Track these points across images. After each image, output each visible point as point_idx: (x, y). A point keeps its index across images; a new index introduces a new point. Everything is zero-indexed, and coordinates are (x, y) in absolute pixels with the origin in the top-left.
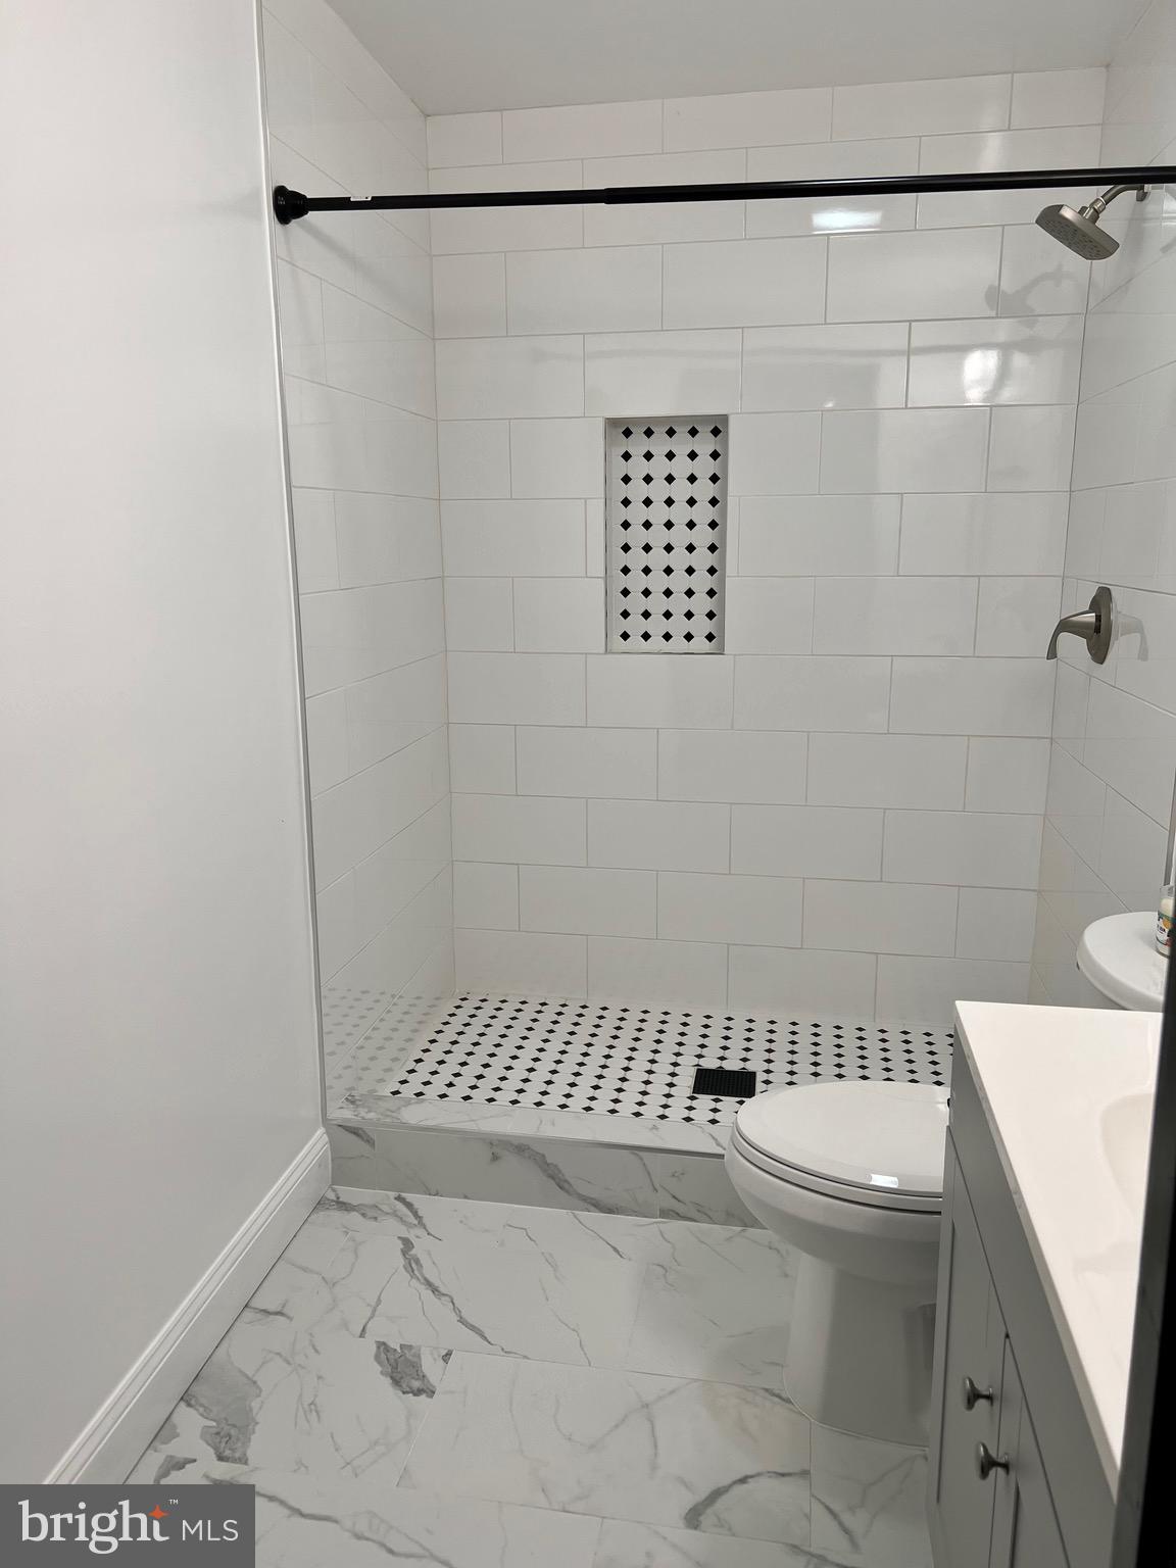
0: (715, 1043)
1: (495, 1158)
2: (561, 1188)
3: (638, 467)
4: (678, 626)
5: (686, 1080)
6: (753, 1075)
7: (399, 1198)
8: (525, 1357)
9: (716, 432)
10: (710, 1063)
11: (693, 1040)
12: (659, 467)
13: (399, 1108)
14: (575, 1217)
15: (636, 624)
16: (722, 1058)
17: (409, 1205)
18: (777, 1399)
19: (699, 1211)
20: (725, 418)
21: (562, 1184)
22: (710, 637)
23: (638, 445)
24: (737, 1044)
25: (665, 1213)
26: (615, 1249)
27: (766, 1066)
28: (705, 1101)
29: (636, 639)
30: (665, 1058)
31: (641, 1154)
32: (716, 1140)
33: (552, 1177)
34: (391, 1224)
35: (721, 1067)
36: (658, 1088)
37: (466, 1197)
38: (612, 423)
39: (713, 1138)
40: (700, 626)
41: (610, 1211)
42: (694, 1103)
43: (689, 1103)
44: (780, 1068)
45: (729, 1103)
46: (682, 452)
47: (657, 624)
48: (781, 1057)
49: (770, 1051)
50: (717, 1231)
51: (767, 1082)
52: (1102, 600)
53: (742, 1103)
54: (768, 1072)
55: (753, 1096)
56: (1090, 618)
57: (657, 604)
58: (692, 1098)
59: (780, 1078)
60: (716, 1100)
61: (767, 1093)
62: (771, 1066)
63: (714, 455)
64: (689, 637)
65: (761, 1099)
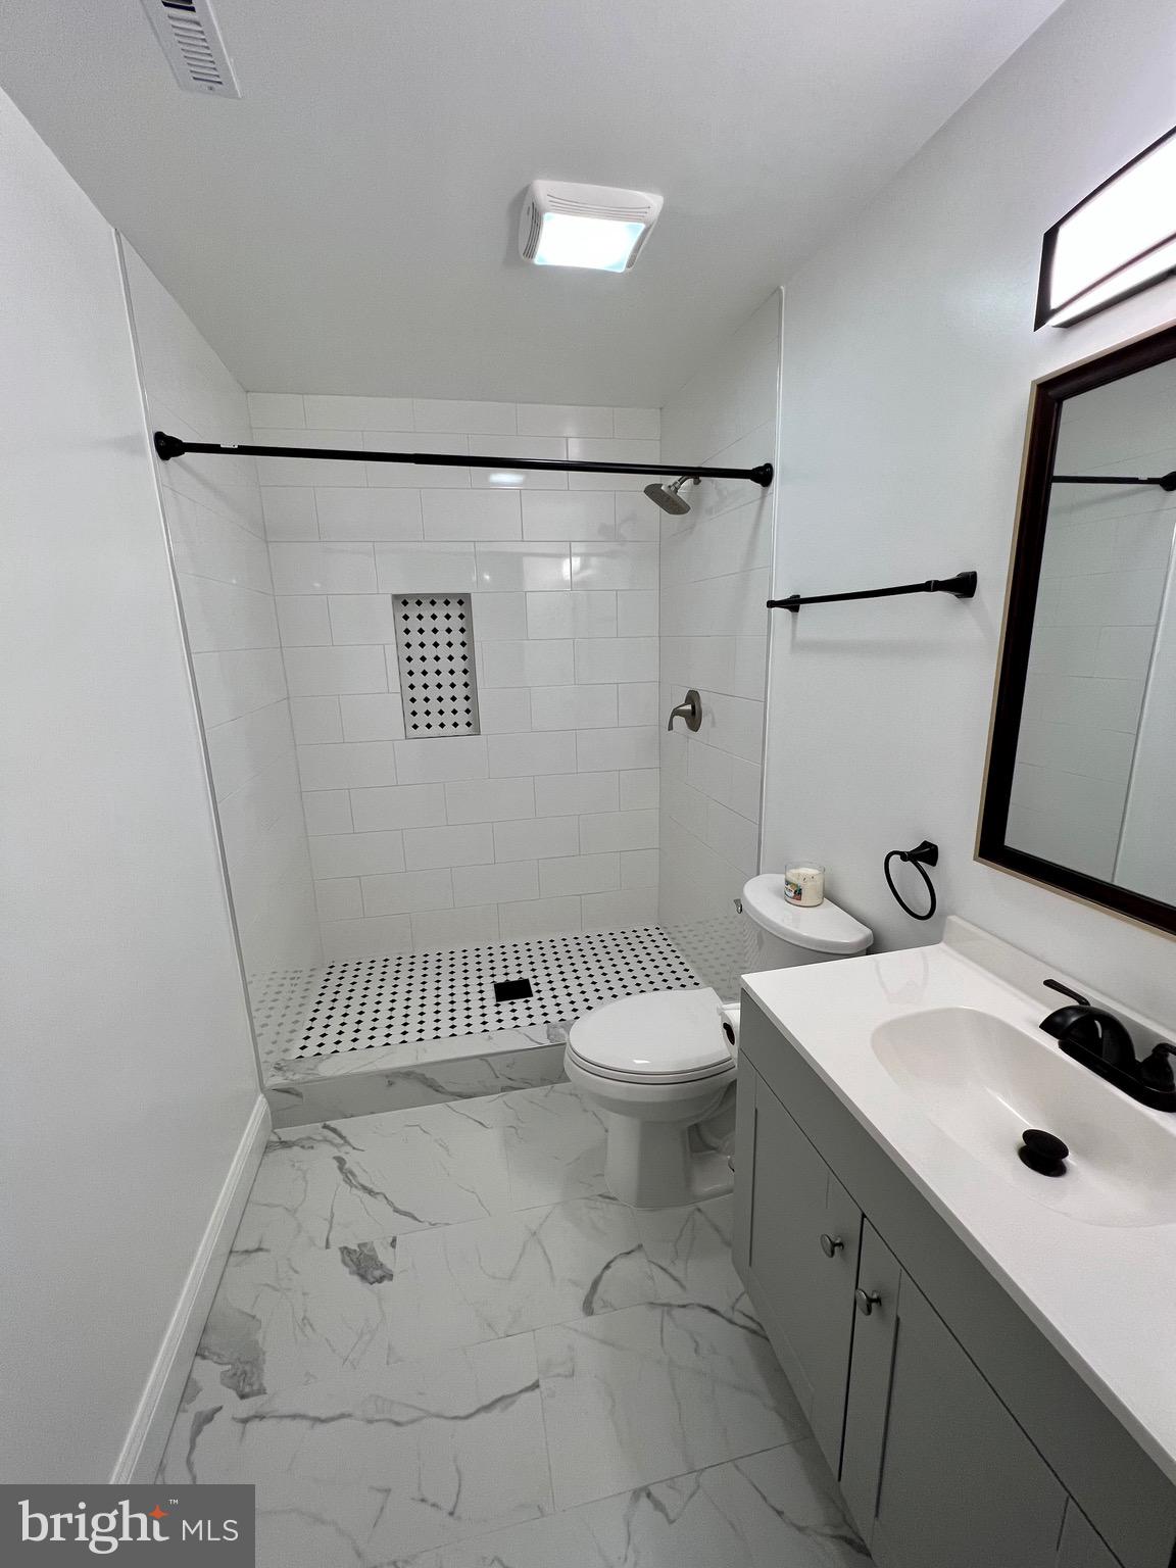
0: (499, 964)
1: (391, 1084)
2: (437, 1091)
3: (414, 624)
4: (448, 718)
5: (490, 994)
6: (527, 981)
7: (325, 1127)
8: (447, 1224)
9: (461, 603)
10: (501, 979)
11: (486, 966)
12: (427, 624)
13: (316, 1066)
14: (448, 1106)
15: (421, 719)
16: (506, 974)
17: (334, 1130)
18: (607, 1200)
19: (525, 1082)
20: (468, 596)
21: (437, 1089)
22: (469, 724)
23: (413, 611)
24: (512, 963)
25: (504, 1089)
26: (480, 1124)
27: (533, 974)
28: (505, 1005)
29: (422, 729)
30: (473, 981)
31: (489, 1059)
32: (529, 1036)
33: (430, 1086)
34: (326, 1148)
35: (507, 980)
36: (475, 1004)
37: (372, 1113)
38: (395, 597)
40: (462, 718)
41: (470, 1097)
42: (500, 1009)
43: (496, 1009)
44: (541, 972)
45: (519, 1003)
46: (441, 615)
47: (435, 719)
48: (539, 966)
49: (532, 963)
50: (538, 1092)
51: (537, 984)
52: (693, 697)
53: (527, 1001)
54: (535, 977)
55: (532, 996)
56: (689, 707)
57: (434, 706)
58: (497, 1005)
59: (543, 980)
60: (512, 1003)
61: (539, 991)
62: (536, 973)
63: (461, 616)
64: (456, 725)
65: (536, 996)
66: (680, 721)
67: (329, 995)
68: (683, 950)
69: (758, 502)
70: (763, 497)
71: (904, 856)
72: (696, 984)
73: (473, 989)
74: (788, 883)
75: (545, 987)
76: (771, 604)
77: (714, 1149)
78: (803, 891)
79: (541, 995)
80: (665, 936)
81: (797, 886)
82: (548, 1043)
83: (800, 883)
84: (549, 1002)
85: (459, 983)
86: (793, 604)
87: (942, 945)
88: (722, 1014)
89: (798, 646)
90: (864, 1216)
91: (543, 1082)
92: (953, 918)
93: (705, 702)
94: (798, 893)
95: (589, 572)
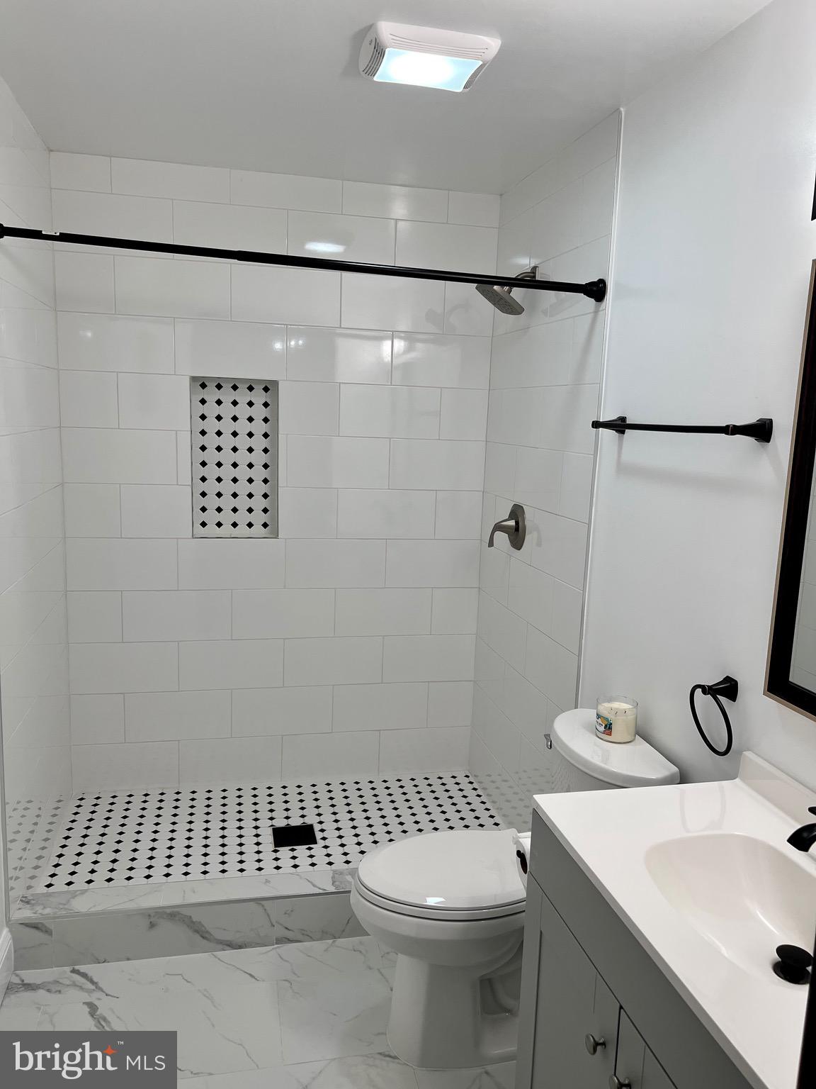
0: (279, 806)
1: (152, 925)
2: (203, 937)
3: (211, 410)
4: (242, 517)
5: (267, 838)
6: (311, 826)
7: (74, 971)
8: (210, 1074)
9: (266, 389)
10: (280, 823)
11: (263, 807)
12: (227, 410)
13: (68, 901)
14: (215, 956)
15: (211, 517)
16: (287, 818)
17: (84, 975)
18: (388, 1059)
19: (303, 934)
20: (276, 383)
21: (204, 934)
22: (265, 525)
23: (211, 395)
24: (294, 805)
25: (281, 941)
26: (251, 975)
27: (318, 819)
28: (285, 852)
29: (211, 527)
30: (248, 824)
31: (263, 903)
32: (311, 883)
33: (197, 931)
34: (73, 994)
35: (288, 825)
36: (250, 848)
37: (128, 959)
38: (194, 379)
39: (309, 881)
40: (258, 517)
41: (240, 947)
42: (278, 855)
43: (274, 855)
44: (328, 817)
45: (301, 850)
46: (243, 402)
47: (227, 518)
48: (326, 810)
49: (318, 807)
50: (318, 946)
51: (322, 831)
52: (517, 513)
53: (310, 849)
54: (321, 823)
55: (316, 843)
56: (512, 523)
57: (227, 503)
58: (275, 851)
59: (329, 826)
60: (293, 850)
61: (324, 839)
62: (322, 818)
63: (266, 405)
64: (250, 525)
65: (321, 843)
66: (501, 538)
67: (79, 830)
68: (494, 802)
69: (590, 316)
70: (596, 312)
71: (706, 690)
72: (496, 824)
73: (249, 832)
74: (599, 716)
75: (331, 834)
76: (596, 425)
77: (509, 1011)
78: (613, 726)
79: (327, 843)
80: (475, 785)
81: (607, 719)
82: (332, 889)
83: (611, 717)
84: (336, 851)
85: (232, 824)
86: (620, 426)
87: (737, 780)
88: (517, 842)
89: (622, 469)
90: (621, 1007)
91: (325, 934)
92: (747, 753)
93: (530, 518)
94: (609, 728)
95: (412, 355)
